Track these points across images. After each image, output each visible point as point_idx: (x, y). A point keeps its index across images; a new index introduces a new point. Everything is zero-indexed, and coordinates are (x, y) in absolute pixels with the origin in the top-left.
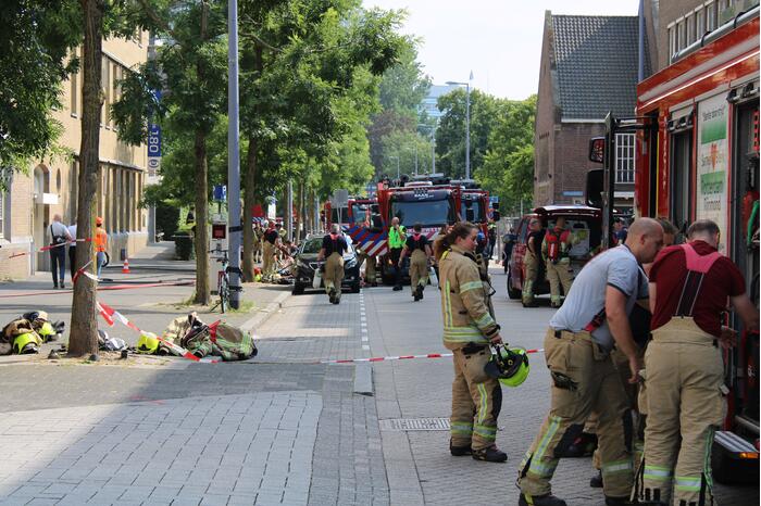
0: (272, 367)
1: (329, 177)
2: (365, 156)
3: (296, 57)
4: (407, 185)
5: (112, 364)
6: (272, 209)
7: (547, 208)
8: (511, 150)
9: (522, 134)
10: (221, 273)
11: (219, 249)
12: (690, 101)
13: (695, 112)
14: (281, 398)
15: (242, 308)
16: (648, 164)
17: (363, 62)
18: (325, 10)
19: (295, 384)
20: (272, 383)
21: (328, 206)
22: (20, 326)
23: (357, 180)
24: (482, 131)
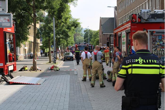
0: (62, 72)
1: (68, 43)
2: (73, 40)
3: (63, 26)
4: (80, 44)
5: (39, 72)
6: (60, 48)
7: (101, 47)
8: (95, 38)
9: (97, 36)
10: (53, 58)
11: (52, 55)
12: (121, 32)
13: (121, 34)
14: (64, 76)
15: (56, 63)
16: (115, 41)
17: (73, 26)
18: (67, 19)
19: (66, 74)
20: (63, 74)
21: (68, 48)
22: (25, 67)
23: (72, 44)
24: (91, 36)
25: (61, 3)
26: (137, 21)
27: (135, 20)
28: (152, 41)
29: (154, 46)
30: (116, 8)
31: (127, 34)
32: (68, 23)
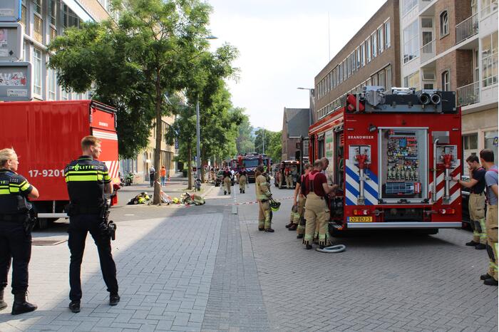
0: (209, 207)
1: (225, 154)
2: (235, 148)
3: (215, 121)
4: (247, 156)
5: (166, 207)
6: (209, 163)
8: (276, 146)
11: (194, 174)
12: (323, 132)
13: (324, 135)
14: (212, 215)
16: (312, 150)
17: (234, 122)
18: (223, 108)
19: (215, 211)
20: (209, 211)
22: (140, 196)
23: (233, 154)
24: (267, 140)
25: (210, 77)
26: (358, 110)
27: (352, 108)
28: (387, 150)
29: (390, 160)
30: (313, 92)
31: (337, 134)
32: (225, 117)
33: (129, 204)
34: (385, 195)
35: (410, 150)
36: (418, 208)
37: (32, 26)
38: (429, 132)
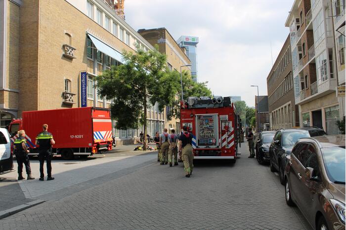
26: (184, 107)
28: (200, 124)
29: (202, 129)
33: (135, 150)
34: (199, 144)
35: (210, 124)
36: (215, 150)
37: (96, 69)
38: (218, 116)
